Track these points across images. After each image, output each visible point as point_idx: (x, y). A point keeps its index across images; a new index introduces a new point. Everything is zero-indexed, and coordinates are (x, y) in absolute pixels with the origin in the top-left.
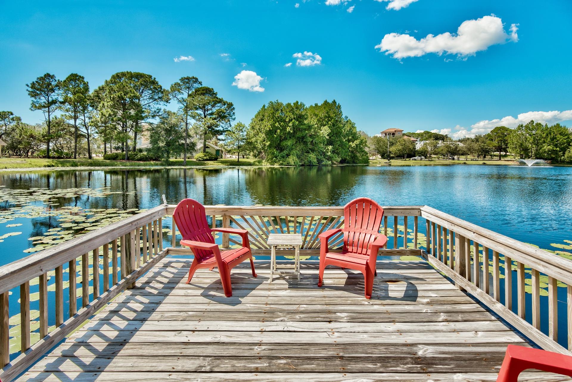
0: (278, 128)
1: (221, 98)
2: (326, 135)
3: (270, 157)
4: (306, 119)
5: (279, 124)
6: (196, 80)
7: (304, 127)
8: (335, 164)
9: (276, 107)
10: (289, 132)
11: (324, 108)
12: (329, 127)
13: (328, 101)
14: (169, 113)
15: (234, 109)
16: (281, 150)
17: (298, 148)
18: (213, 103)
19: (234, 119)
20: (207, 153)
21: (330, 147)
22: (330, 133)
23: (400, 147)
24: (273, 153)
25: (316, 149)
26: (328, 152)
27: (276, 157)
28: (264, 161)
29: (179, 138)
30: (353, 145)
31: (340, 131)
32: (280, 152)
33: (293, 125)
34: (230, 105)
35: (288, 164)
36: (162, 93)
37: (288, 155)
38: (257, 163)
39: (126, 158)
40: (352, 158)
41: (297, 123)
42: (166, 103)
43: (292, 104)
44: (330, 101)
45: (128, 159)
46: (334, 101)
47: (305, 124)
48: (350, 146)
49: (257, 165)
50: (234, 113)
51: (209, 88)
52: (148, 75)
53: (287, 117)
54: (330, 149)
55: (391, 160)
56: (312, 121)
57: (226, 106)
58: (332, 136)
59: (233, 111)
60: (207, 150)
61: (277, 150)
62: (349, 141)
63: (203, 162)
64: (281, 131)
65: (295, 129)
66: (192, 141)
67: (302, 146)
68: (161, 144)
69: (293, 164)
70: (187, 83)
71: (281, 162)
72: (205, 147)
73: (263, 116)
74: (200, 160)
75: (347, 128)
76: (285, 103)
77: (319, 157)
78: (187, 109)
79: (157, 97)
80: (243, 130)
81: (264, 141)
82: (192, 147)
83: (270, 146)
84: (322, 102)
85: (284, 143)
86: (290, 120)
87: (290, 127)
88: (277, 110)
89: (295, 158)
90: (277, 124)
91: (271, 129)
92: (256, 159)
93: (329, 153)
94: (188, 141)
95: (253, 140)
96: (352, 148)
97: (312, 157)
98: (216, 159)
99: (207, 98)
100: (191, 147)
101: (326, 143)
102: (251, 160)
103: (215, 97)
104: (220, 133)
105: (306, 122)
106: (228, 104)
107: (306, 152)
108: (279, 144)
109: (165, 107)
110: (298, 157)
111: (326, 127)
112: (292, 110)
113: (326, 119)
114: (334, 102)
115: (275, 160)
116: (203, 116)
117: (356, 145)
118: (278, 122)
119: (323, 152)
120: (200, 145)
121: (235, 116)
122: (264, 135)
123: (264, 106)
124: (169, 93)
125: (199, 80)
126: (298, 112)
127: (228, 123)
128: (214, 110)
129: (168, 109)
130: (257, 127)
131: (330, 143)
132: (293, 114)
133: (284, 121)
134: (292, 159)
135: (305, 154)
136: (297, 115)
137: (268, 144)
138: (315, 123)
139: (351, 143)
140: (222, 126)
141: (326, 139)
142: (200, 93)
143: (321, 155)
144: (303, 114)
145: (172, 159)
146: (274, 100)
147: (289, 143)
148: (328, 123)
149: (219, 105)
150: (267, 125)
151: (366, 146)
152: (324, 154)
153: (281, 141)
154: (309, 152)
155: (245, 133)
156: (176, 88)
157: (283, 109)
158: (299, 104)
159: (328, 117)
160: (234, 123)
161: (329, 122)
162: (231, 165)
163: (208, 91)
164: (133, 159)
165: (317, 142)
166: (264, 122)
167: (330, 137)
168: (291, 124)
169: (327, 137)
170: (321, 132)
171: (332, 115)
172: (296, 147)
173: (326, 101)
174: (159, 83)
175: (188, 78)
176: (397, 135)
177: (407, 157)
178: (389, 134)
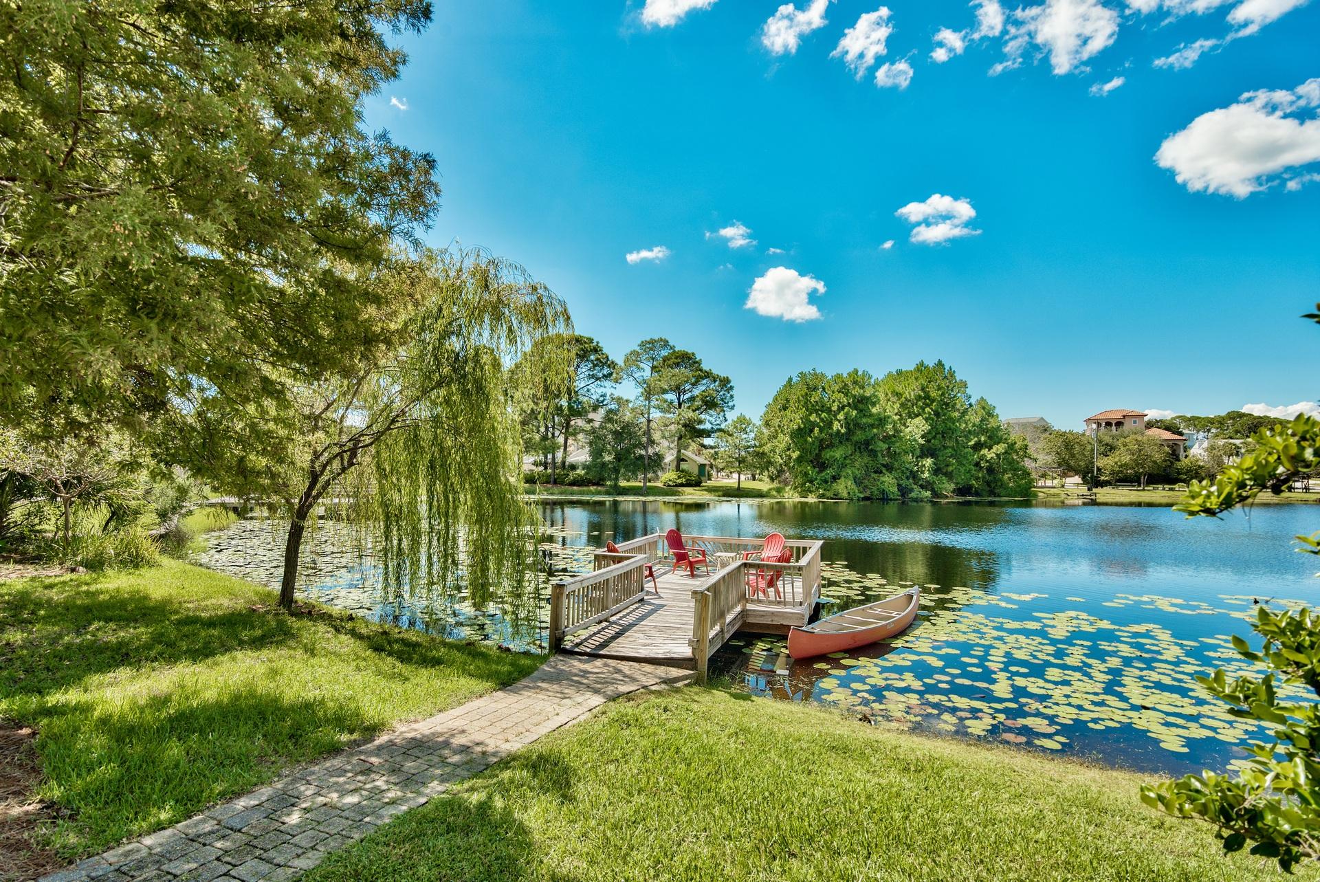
0: (815, 424)
1: (707, 369)
2: (918, 437)
3: (800, 480)
4: (874, 404)
5: (819, 416)
6: (665, 343)
7: (870, 421)
8: (947, 497)
9: (811, 384)
10: (838, 431)
11: (916, 379)
12: (926, 420)
13: (926, 363)
14: (619, 400)
15: (732, 388)
16: (822, 466)
17: (857, 464)
18: (693, 380)
19: (732, 408)
20: (683, 471)
21: (928, 462)
22: (929, 432)
23: (1127, 458)
24: (806, 474)
25: (896, 465)
26: (923, 472)
27: (811, 482)
28: (787, 489)
29: (636, 446)
30: (989, 454)
31: (954, 426)
32: (819, 473)
33: (846, 419)
34: (725, 382)
35: (836, 496)
36: (609, 366)
37: (835, 478)
38: (774, 493)
39: (551, 480)
40: (988, 484)
41: (855, 413)
42: (614, 385)
43: (845, 376)
44: (931, 363)
45: (554, 482)
46: (940, 362)
47: (871, 415)
48: (983, 458)
49: (775, 497)
50: (732, 397)
51: (687, 353)
52: (587, 339)
53: (834, 401)
54: (927, 465)
55: (1095, 490)
56: (891, 409)
57: (717, 383)
58: (934, 437)
59: (731, 393)
60: (683, 466)
61: (814, 467)
62: (978, 447)
63: (675, 488)
64: (821, 431)
65: (852, 426)
66: (657, 450)
67: (866, 460)
69: (845, 495)
70: (651, 349)
71: (821, 491)
72: (680, 460)
73: (788, 401)
74: (669, 486)
75: (974, 419)
76: (830, 374)
77: (904, 483)
78: (648, 394)
79: (601, 375)
80: (748, 429)
81: (789, 449)
82: (656, 462)
83: (799, 460)
84: (913, 366)
85: (828, 454)
86: (841, 408)
87: (839, 421)
88: (815, 389)
89: (850, 483)
90: (813, 417)
91: (802, 426)
92: (775, 485)
93: (926, 475)
94: (651, 451)
95: (767, 448)
96: (987, 461)
97: (889, 482)
98: (697, 484)
99: (684, 372)
100: (655, 461)
101: (918, 452)
102: (764, 485)
103: (697, 370)
104: (708, 434)
105: (874, 410)
106: (721, 381)
107: (876, 472)
108: (818, 456)
109: (613, 391)
110: (858, 482)
111: (918, 421)
112: (844, 390)
113: (920, 403)
114: (940, 364)
115: (809, 488)
116: (676, 403)
117: (997, 455)
118: (816, 411)
119: (911, 471)
120: (669, 458)
121: (734, 402)
122: (787, 439)
123: (790, 380)
124: (622, 370)
125: (671, 342)
126: (857, 391)
127: (722, 414)
128: (696, 392)
129: (617, 394)
130: (776, 422)
131: (926, 451)
132: (846, 395)
133: (829, 410)
134: (844, 486)
135: (873, 475)
136: (855, 396)
137: (795, 455)
138: (896, 411)
139: (985, 451)
140: (709, 420)
141: (919, 444)
142: (670, 362)
143: (908, 478)
144: (868, 394)
145: (623, 483)
146: (807, 369)
147: (838, 453)
148: (924, 410)
149: (704, 381)
150: (795, 419)
151: (1026, 455)
152: (914, 476)
153: (821, 448)
154: (881, 472)
155: (752, 435)
156: (633, 359)
157: (827, 387)
158: (860, 373)
159: (925, 398)
160: (732, 416)
161: (927, 410)
162: (724, 496)
163: (685, 359)
165: (897, 451)
166: (788, 412)
167: (928, 441)
168: (841, 416)
169: (922, 441)
170: (909, 429)
171: (933, 394)
172: (853, 461)
173: (922, 364)
174: (605, 351)
175: (652, 342)
176: (1128, 426)
177: (1149, 483)
178: (1109, 424)
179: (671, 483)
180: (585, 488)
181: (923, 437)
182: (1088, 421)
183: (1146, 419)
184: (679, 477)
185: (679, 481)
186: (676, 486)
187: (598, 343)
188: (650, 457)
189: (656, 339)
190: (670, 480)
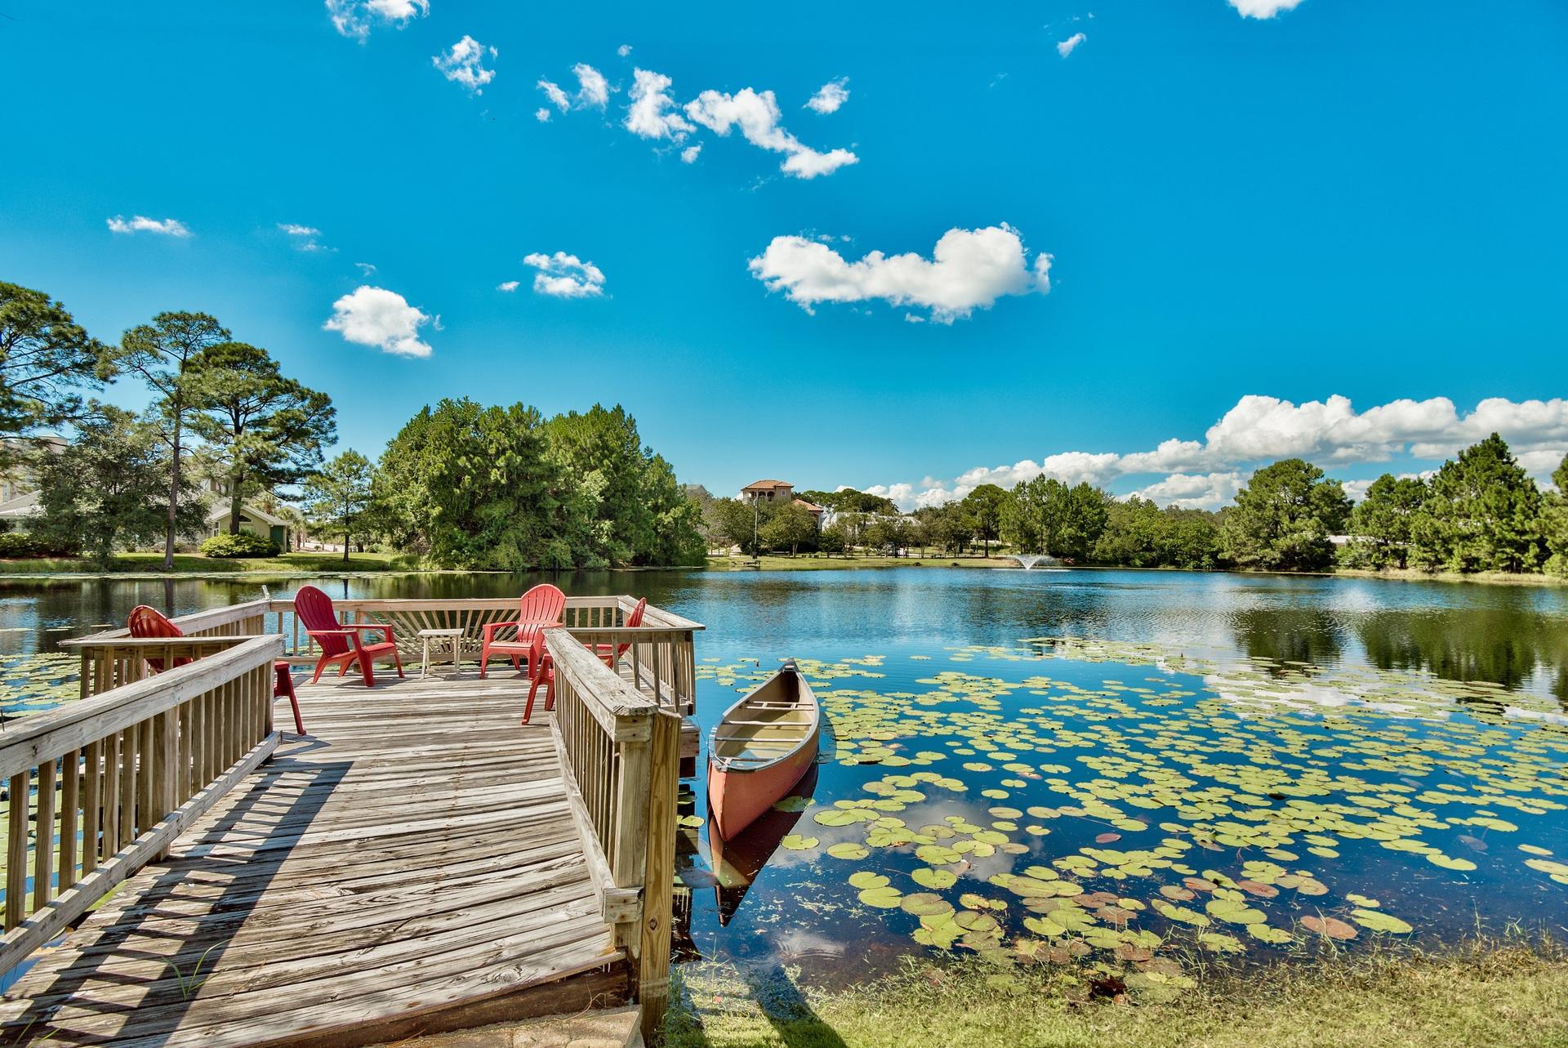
0: (464, 471)
1: (290, 379)
2: (595, 494)
3: (441, 547)
4: (543, 450)
5: (470, 460)
6: (211, 325)
7: (538, 470)
8: (622, 567)
9: (459, 416)
11: (593, 424)
12: (605, 473)
13: (603, 406)
14: (111, 414)
15: (333, 411)
16: (474, 528)
17: (521, 526)
18: (264, 393)
19: (334, 441)
20: (244, 534)
21: (607, 525)
22: (607, 489)
23: (783, 527)
24: (452, 538)
25: (570, 528)
26: (600, 537)
27: (459, 548)
28: (423, 558)
29: (150, 490)
30: (667, 518)
31: (633, 484)
32: (471, 535)
33: (507, 466)
34: (321, 402)
35: (494, 566)
36: (87, 350)
37: (493, 543)
38: (404, 564)
40: (665, 551)
41: (519, 459)
42: (99, 384)
43: (506, 410)
44: (608, 408)
46: (619, 407)
47: (539, 464)
48: (660, 522)
49: (405, 570)
50: (332, 425)
51: (252, 349)
52: (34, 294)
53: (491, 442)
54: (606, 528)
55: (759, 558)
56: (563, 457)
57: (307, 402)
58: (613, 495)
59: (331, 419)
60: (243, 526)
61: (462, 529)
62: (656, 509)
63: (231, 560)
64: (474, 479)
65: (515, 476)
66: (195, 497)
67: (533, 520)
68: (85, 507)
69: (506, 565)
70: (182, 330)
71: (473, 561)
72: (237, 517)
73: (423, 437)
74: (218, 556)
75: (652, 477)
76: (486, 405)
77: (579, 549)
78: (178, 403)
79: (67, 363)
80: (362, 473)
81: (425, 504)
82: (193, 518)
83: (442, 519)
84: (589, 410)
85: (482, 512)
86: (500, 452)
87: (499, 468)
88: (464, 424)
89: (512, 550)
90: (462, 461)
91: (446, 472)
92: (401, 554)
93: (605, 540)
94: (181, 500)
95: (393, 501)
96: (664, 526)
97: (560, 548)
98: (273, 553)
99: (243, 377)
100: (190, 516)
101: (595, 513)
102: (386, 555)
103: (270, 377)
104: (290, 478)
105: (543, 458)
106: (314, 399)
107: (544, 536)
108: (468, 514)
109: (96, 395)
110: (522, 548)
111: (597, 474)
112: (505, 427)
113: (598, 454)
114: (619, 410)
115: (456, 556)
116: (231, 427)
117: (674, 519)
118: (466, 454)
119: (587, 536)
120: (220, 511)
121: (337, 433)
122: (423, 489)
123: (427, 410)
124: (118, 355)
125: (223, 325)
126: (521, 432)
127: (315, 450)
128: (269, 411)
129: (105, 400)
130: (405, 466)
131: (605, 512)
132: (508, 435)
133: (484, 453)
134: (505, 554)
135: (541, 540)
136: (518, 438)
137: (436, 512)
138: (569, 461)
139: (662, 515)
140: (293, 457)
141: (596, 502)
142: (220, 359)
143: (583, 543)
144: (536, 436)
145: (121, 553)
147: (497, 511)
148: (601, 462)
149: (284, 397)
150: (435, 462)
151: (701, 522)
152: (591, 541)
153: (473, 506)
154: (551, 536)
155: (368, 482)
156: (141, 342)
157: (481, 422)
158: (526, 410)
159: (603, 448)
160: (331, 454)
161: (606, 462)
162: (319, 570)
163: (248, 357)
165: (572, 510)
166: (425, 452)
167: (607, 499)
168: (501, 462)
169: (600, 499)
170: (584, 485)
171: (613, 444)
172: (517, 521)
173: (597, 408)
174: (76, 321)
175: (184, 317)
176: (778, 496)
177: (799, 551)
178: (762, 493)
179: (221, 552)
180: (33, 562)
181: (601, 494)
182: (745, 490)
183: (793, 490)
184: (238, 543)
185: (238, 549)
186: (233, 556)
187: (59, 305)
188: (179, 511)
189: (193, 313)
190: (220, 548)
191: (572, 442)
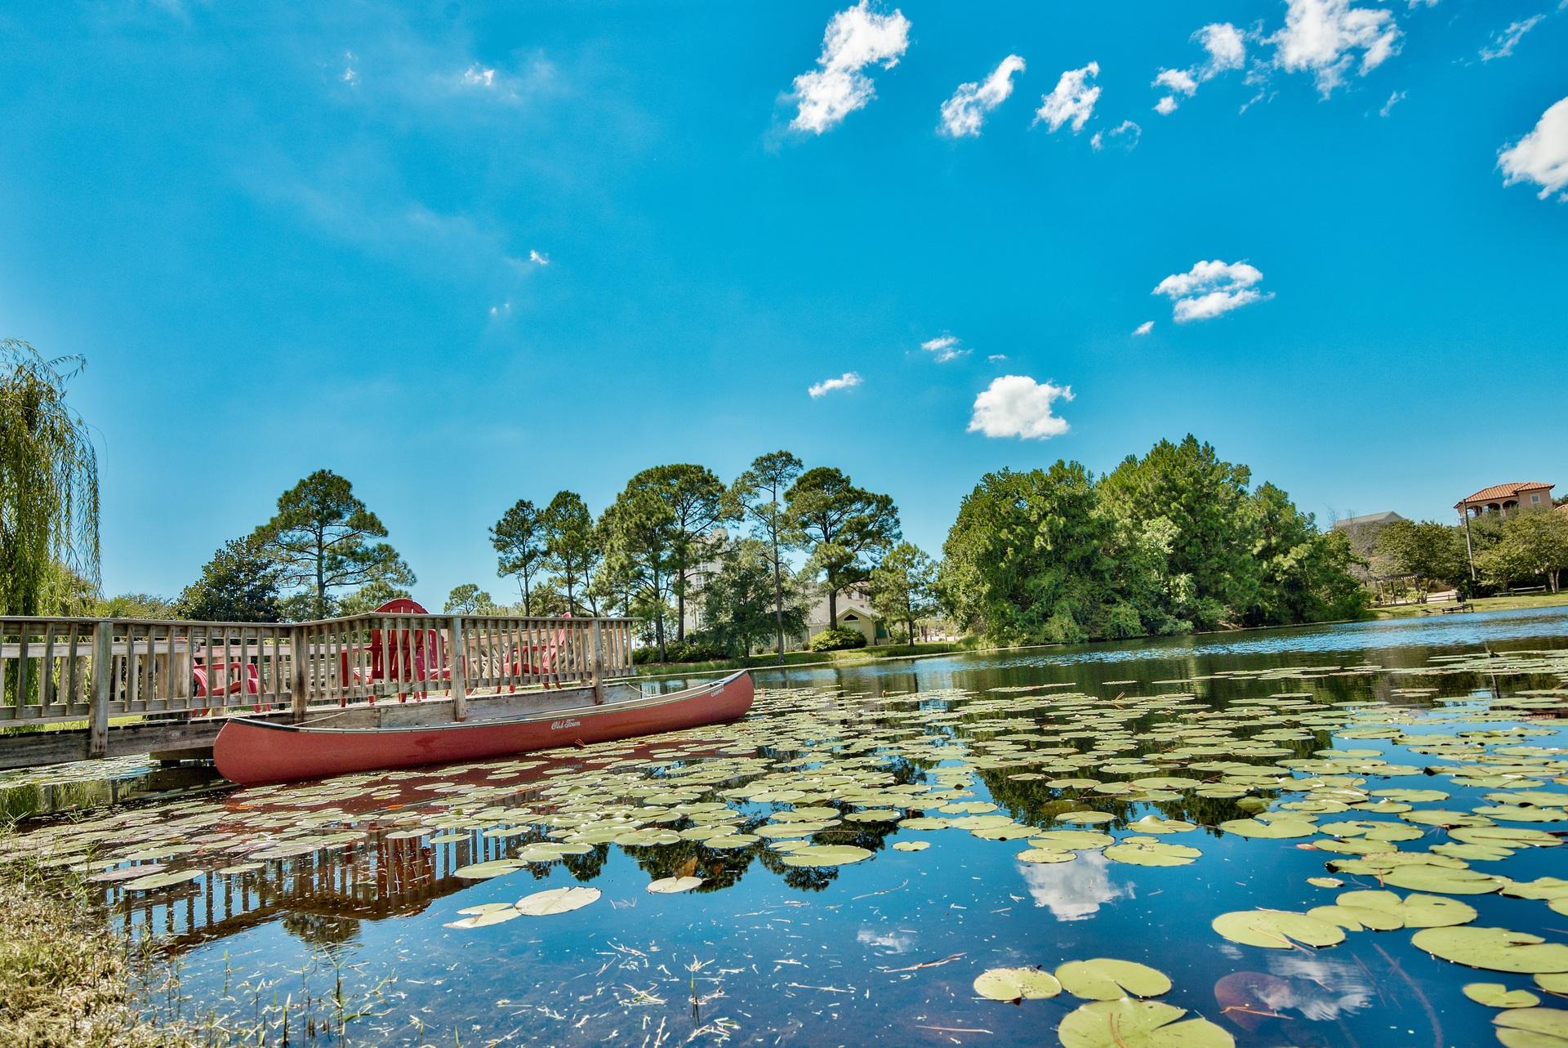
0: (1005, 544)
1: (858, 488)
2: (1162, 544)
3: (995, 624)
4: (1092, 506)
5: (1012, 532)
6: (788, 459)
7: (1087, 529)
9: (1000, 487)
10: (1043, 549)
11: (1156, 464)
12: (1174, 519)
13: (1170, 441)
15: (895, 510)
16: (1024, 601)
17: (1076, 593)
19: (897, 535)
20: (839, 629)
21: (1183, 579)
22: (1181, 536)
23: (1520, 550)
24: (1003, 614)
25: (1135, 588)
26: (1177, 595)
27: (1011, 624)
28: (981, 638)
30: (1286, 562)
31: (1216, 525)
32: (1020, 611)
33: (1050, 530)
34: (885, 503)
35: (1048, 639)
37: (1046, 616)
38: (963, 646)
39: (662, 657)
40: (1292, 605)
41: (1062, 520)
42: (736, 523)
43: (1047, 472)
44: (1177, 441)
45: (666, 660)
46: (1190, 437)
47: (1089, 522)
48: (1277, 568)
50: (897, 522)
51: (828, 470)
52: (695, 468)
53: (1032, 508)
54: (1182, 583)
55: (1470, 601)
56: (1122, 513)
57: (874, 506)
58: (1190, 544)
59: (896, 517)
60: (849, 624)
61: (1013, 603)
62: (1268, 553)
64: (1017, 550)
65: (1061, 540)
66: (797, 603)
67: (1088, 585)
68: (725, 618)
69: (1060, 637)
70: (771, 468)
71: (1025, 636)
72: (845, 617)
75: (1251, 513)
76: (1025, 472)
77: (1149, 613)
80: (915, 562)
81: (976, 583)
82: (796, 619)
83: (992, 596)
84: (1149, 449)
85: (1032, 583)
86: (1043, 517)
87: (1042, 535)
88: (1006, 495)
89: (1066, 621)
90: (1005, 534)
91: (991, 548)
92: (966, 635)
93: (1182, 598)
94: (786, 606)
96: (1284, 572)
97: (1126, 613)
100: (793, 618)
101: (1165, 567)
103: (845, 489)
105: (1094, 514)
106: (879, 502)
107: (1107, 602)
108: (1018, 587)
110: (1080, 618)
111: (1160, 522)
112: (1045, 490)
113: (1163, 497)
114: (1191, 440)
115: (1009, 633)
116: (822, 539)
117: (1299, 562)
118: (1009, 525)
119: (1159, 595)
121: (901, 529)
122: (974, 568)
123: (977, 489)
125: (795, 457)
126: (1063, 490)
131: (1175, 565)
132: (1049, 497)
133: (1026, 522)
134: (1059, 626)
135: (1102, 606)
136: (1062, 498)
137: (986, 589)
138: (1128, 512)
139: (1279, 559)
141: (1164, 554)
142: (806, 485)
143: (1155, 606)
144: (1081, 493)
146: (995, 469)
147: (1046, 580)
148: (1169, 505)
149: (856, 506)
150: (982, 540)
151: (1349, 559)
152: (1164, 601)
153: (1021, 576)
154: (1114, 601)
157: (1022, 490)
158: (1067, 466)
159: (1170, 490)
161: (1174, 505)
162: (889, 655)
163: (826, 478)
164: (675, 659)
165: (1134, 568)
166: (971, 531)
167: (1176, 549)
168: (1043, 527)
169: (1168, 550)
170: (1148, 534)
171: (1181, 483)
172: (1070, 590)
173: (1164, 444)
175: (770, 458)
176: (1524, 504)
178: (1493, 507)
179: (821, 647)
181: (1169, 545)
184: (832, 638)
185: (832, 643)
186: (829, 649)
187: (709, 471)
188: (785, 614)
189: (775, 453)
190: (820, 643)
191: (1129, 490)
